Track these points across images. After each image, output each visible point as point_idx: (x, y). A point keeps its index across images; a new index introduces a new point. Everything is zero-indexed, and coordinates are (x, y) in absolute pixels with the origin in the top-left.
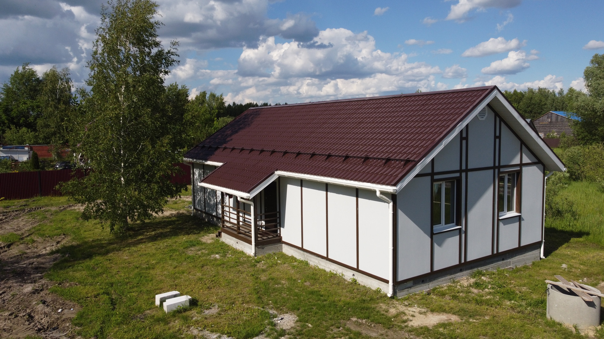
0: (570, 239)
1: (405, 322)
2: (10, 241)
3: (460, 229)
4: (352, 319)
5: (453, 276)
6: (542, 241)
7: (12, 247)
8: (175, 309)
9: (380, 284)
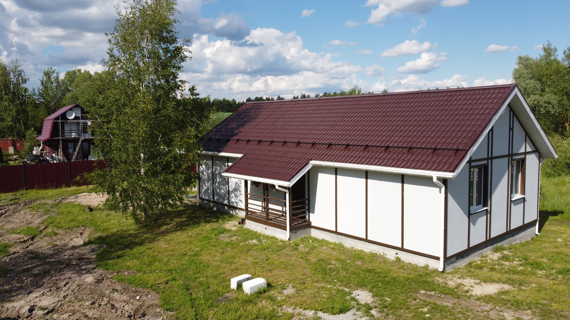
0: (548, 218)
1: (467, 292)
2: (32, 234)
3: (487, 210)
4: (420, 292)
5: (481, 251)
6: (537, 220)
7: (35, 240)
8: (256, 290)
9: (427, 261)
